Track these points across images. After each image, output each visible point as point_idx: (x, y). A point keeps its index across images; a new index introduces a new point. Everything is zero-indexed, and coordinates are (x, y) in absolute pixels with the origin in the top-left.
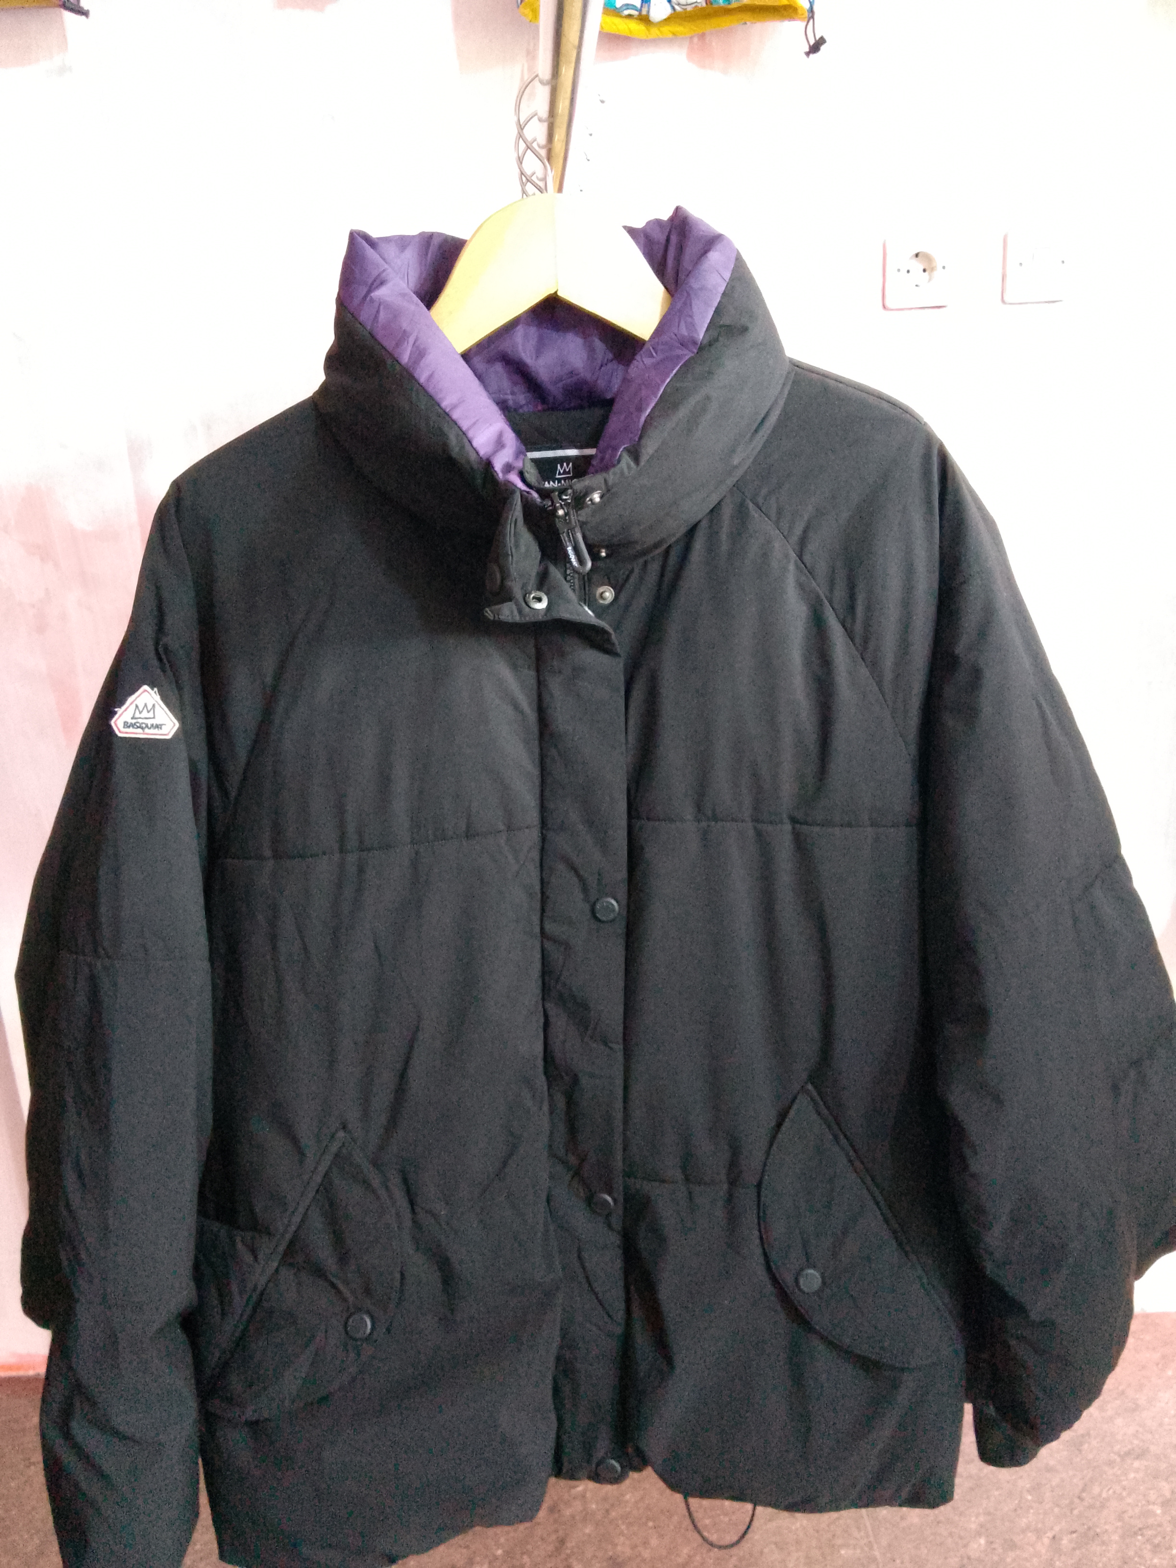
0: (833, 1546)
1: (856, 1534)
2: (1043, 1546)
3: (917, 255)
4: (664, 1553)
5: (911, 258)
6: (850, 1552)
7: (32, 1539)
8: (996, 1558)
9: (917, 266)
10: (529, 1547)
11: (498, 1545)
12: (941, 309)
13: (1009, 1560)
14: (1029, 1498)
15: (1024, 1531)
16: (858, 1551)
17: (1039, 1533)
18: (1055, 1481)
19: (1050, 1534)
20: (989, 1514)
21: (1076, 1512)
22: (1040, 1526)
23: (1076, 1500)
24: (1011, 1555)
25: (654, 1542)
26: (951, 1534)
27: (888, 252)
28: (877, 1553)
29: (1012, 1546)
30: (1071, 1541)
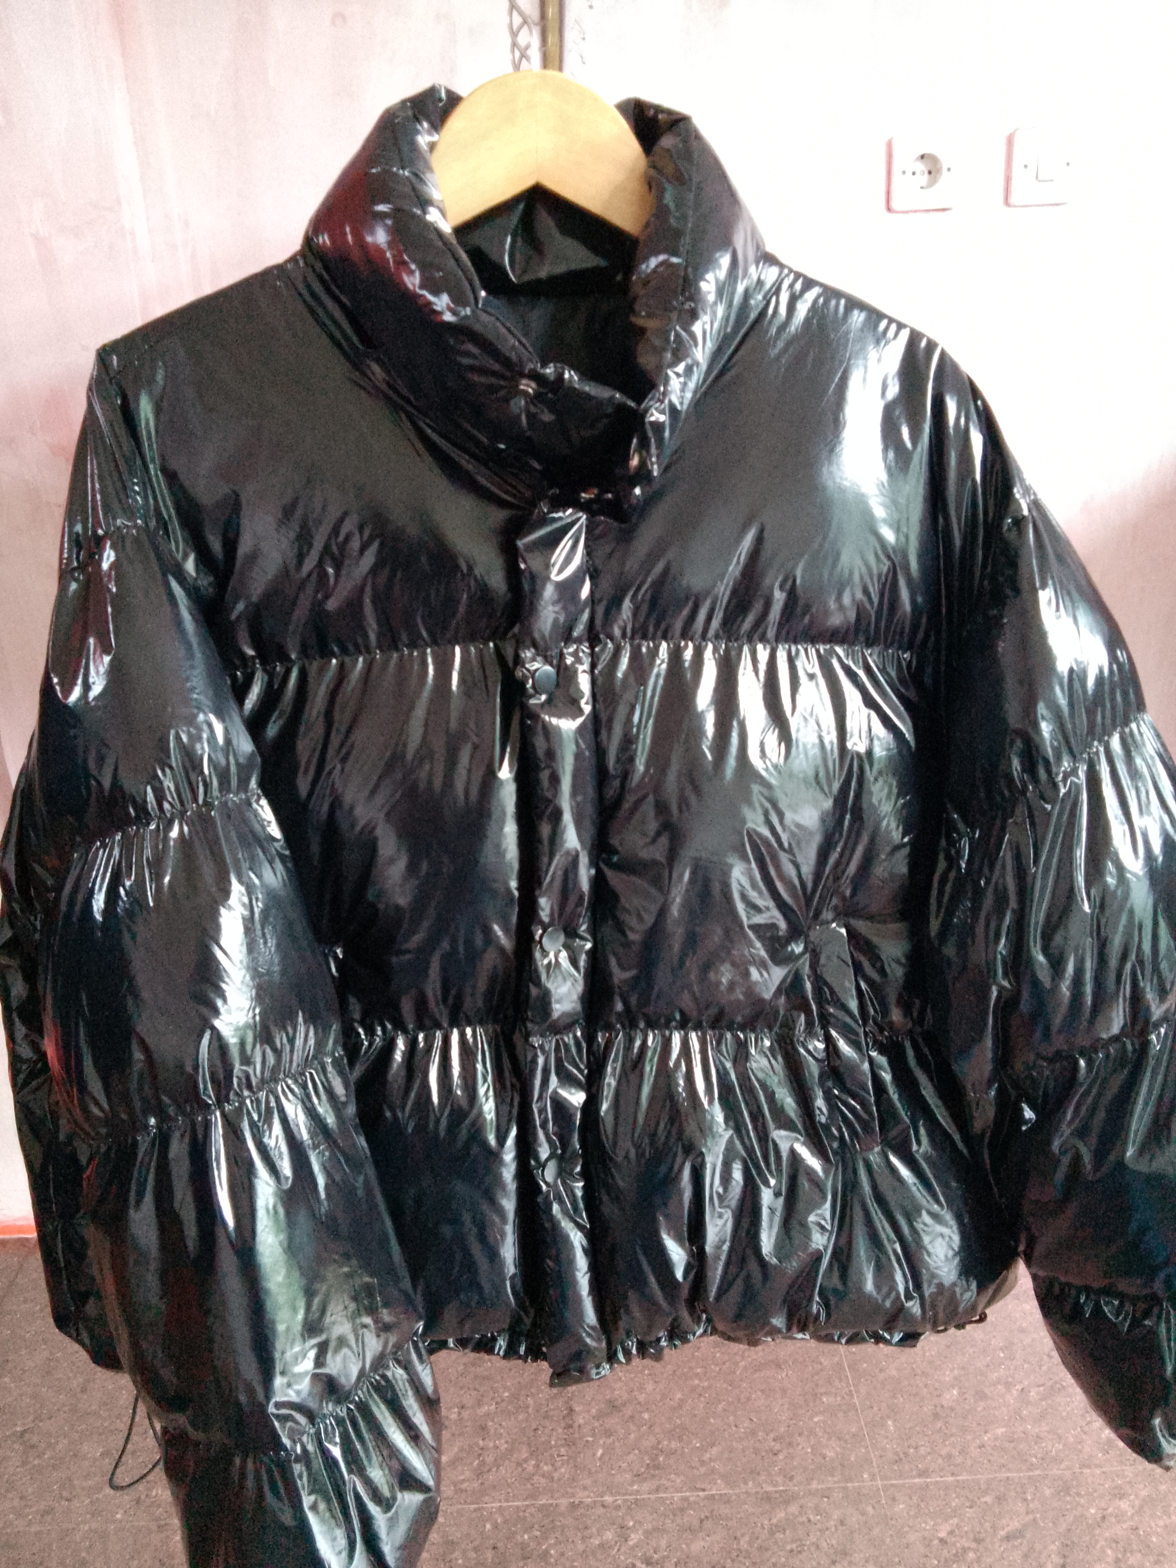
0: (816, 1395)
1: (837, 1383)
2: (1011, 1398)
3: (922, 157)
4: (658, 1398)
5: (917, 159)
6: (831, 1399)
7: (75, 1377)
8: (967, 1407)
9: (921, 167)
10: (533, 1390)
11: (506, 1388)
12: (946, 212)
13: (979, 1409)
14: (1002, 1355)
15: (994, 1384)
16: (839, 1399)
17: (1008, 1385)
18: (1027, 1341)
19: (1019, 1387)
20: (963, 1368)
21: (1044, 1368)
22: (1010, 1379)
23: (1046, 1358)
24: (982, 1404)
25: (650, 1387)
26: (926, 1386)
27: (895, 153)
28: (856, 1401)
29: (981, 1396)
30: (1038, 1393)
